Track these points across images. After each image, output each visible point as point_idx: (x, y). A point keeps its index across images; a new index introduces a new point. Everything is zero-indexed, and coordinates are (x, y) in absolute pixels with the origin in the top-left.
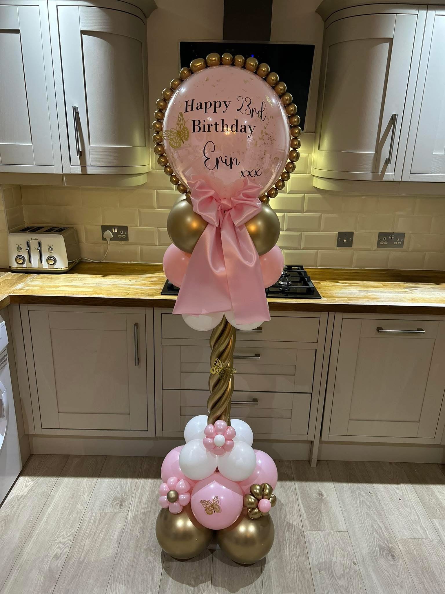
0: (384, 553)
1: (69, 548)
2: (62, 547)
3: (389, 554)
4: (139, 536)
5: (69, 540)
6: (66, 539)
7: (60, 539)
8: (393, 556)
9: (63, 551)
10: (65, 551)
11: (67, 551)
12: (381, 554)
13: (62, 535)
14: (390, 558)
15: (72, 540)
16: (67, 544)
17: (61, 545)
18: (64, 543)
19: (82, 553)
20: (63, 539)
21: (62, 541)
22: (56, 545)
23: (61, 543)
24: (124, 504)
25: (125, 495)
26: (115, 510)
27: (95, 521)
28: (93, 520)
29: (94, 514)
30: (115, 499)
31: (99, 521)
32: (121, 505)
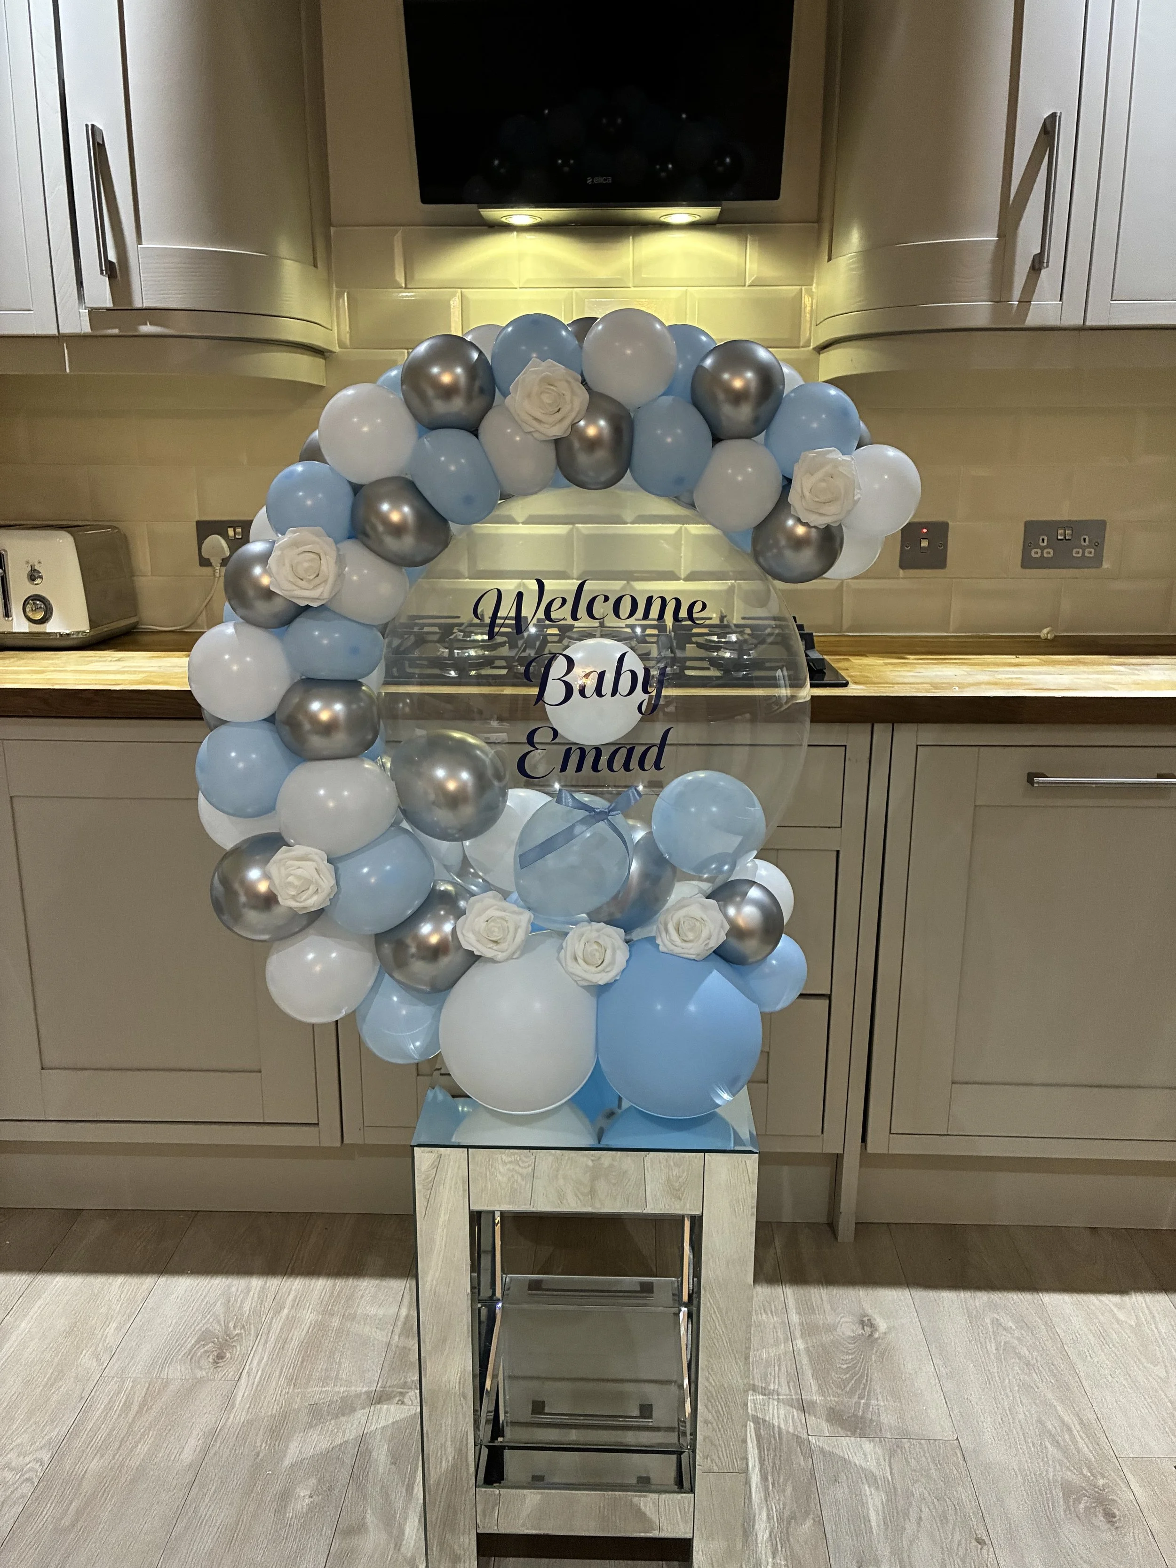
0: (1082, 1506)
1: (33, 1483)
2: (10, 1481)
3: (1095, 1507)
4: (261, 1455)
5: (37, 1460)
6: (28, 1459)
7: (9, 1456)
8: (1110, 1516)
9: (12, 1492)
10: (18, 1494)
11: (24, 1495)
12: (1068, 1507)
13: (19, 1445)
14: (1100, 1520)
15: (46, 1459)
16: (26, 1473)
18: (20, 1470)
19: (71, 1504)
20: (19, 1456)
21: (13, 1464)
23: (11, 1469)
24: (228, 1355)
25: (234, 1328)
26: (199, 1374)
27: (127, 1406)
28: (122, 1398)
29: (128, 1384)
30: (205, 1337)
31: (142, 1406)
32: (220, 1357)
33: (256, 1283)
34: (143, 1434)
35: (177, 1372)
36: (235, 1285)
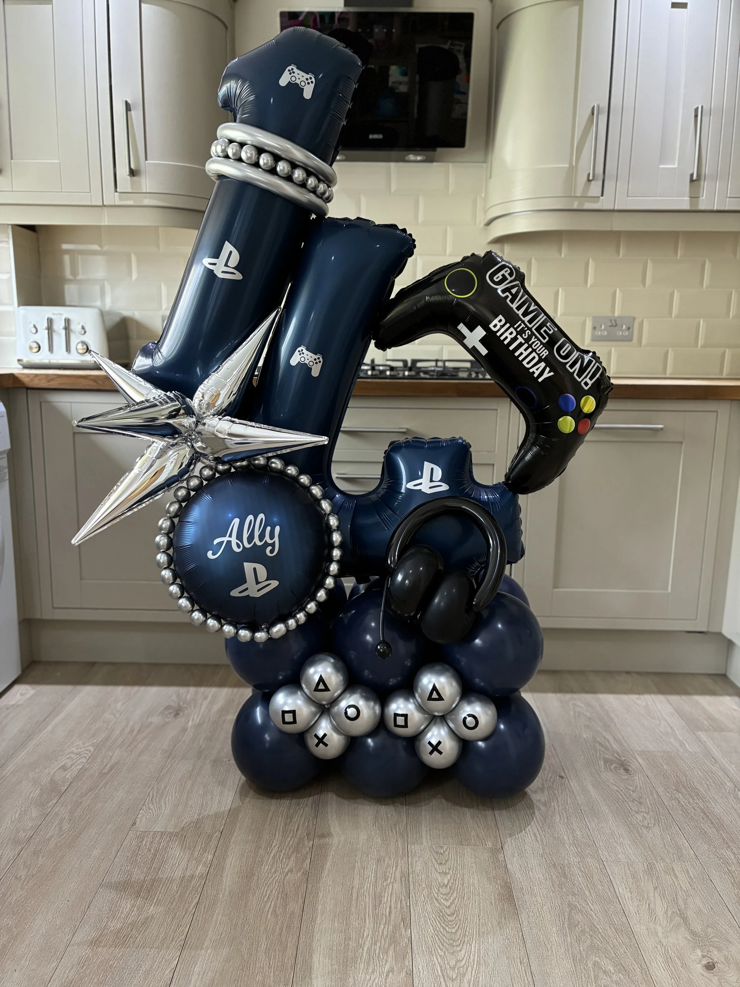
0: (613, 766)
1: (86, 758)
2: (75, 758)
5: (87, 750)
6: (82, 750)
7: (72, 749)
8: (627, 770)
9: (75, 762)
10: (80, 761)
11: (82, 762)
13: (77, 745)
15: (92, 750)
16: (82, 755)
17: (73, 756)
18: (79, 754)
19: (107, 765)
20: (77, 749)
21: (75, 752)
22: (66, 756)
24: (181, 714)
25: (183, 704)
26: (167, 720)
27: (132, 731)
28: (128, 729)
29: (131, 723)
30: (168, 708)
31: (139, 731)
32: (177, 715)
33: (192, 689)
34: (141, 741)
35: (156, 720)
36: (182, 690)
